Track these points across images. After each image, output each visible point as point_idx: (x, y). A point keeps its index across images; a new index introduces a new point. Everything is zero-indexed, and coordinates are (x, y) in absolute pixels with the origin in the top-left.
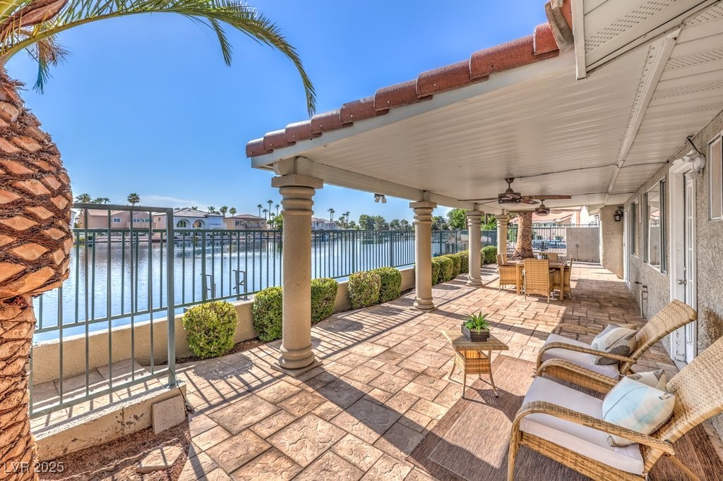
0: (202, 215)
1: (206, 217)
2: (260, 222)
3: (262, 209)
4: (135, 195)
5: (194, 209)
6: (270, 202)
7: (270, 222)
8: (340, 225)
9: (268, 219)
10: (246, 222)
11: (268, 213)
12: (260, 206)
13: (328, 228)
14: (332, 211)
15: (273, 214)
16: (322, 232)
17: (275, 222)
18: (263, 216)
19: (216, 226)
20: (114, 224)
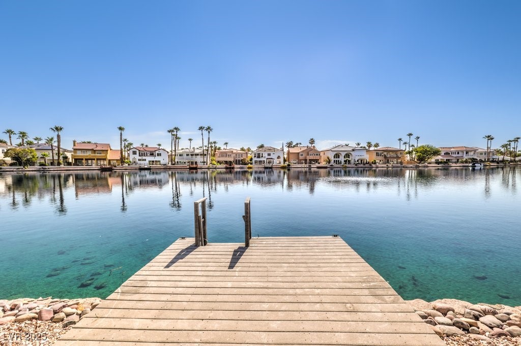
0: (351, 149)
1: (353, 150)
2: (399, 153)
3: (402, 142)
4: (312, 139)
5: (347, 145)
6: (410, 135)
7: (410, 153)
8: (502, 153)
9: (407, 150)
10: (385, 153)
11: (407, 145)
12: (400, 140)
13: (483, 158)
14: (490, 138)
15: (413, 146)
16: (474, 161)
17: (414, 153)
18: (403, 148)
19: (361, 157)
20: (301, 157)
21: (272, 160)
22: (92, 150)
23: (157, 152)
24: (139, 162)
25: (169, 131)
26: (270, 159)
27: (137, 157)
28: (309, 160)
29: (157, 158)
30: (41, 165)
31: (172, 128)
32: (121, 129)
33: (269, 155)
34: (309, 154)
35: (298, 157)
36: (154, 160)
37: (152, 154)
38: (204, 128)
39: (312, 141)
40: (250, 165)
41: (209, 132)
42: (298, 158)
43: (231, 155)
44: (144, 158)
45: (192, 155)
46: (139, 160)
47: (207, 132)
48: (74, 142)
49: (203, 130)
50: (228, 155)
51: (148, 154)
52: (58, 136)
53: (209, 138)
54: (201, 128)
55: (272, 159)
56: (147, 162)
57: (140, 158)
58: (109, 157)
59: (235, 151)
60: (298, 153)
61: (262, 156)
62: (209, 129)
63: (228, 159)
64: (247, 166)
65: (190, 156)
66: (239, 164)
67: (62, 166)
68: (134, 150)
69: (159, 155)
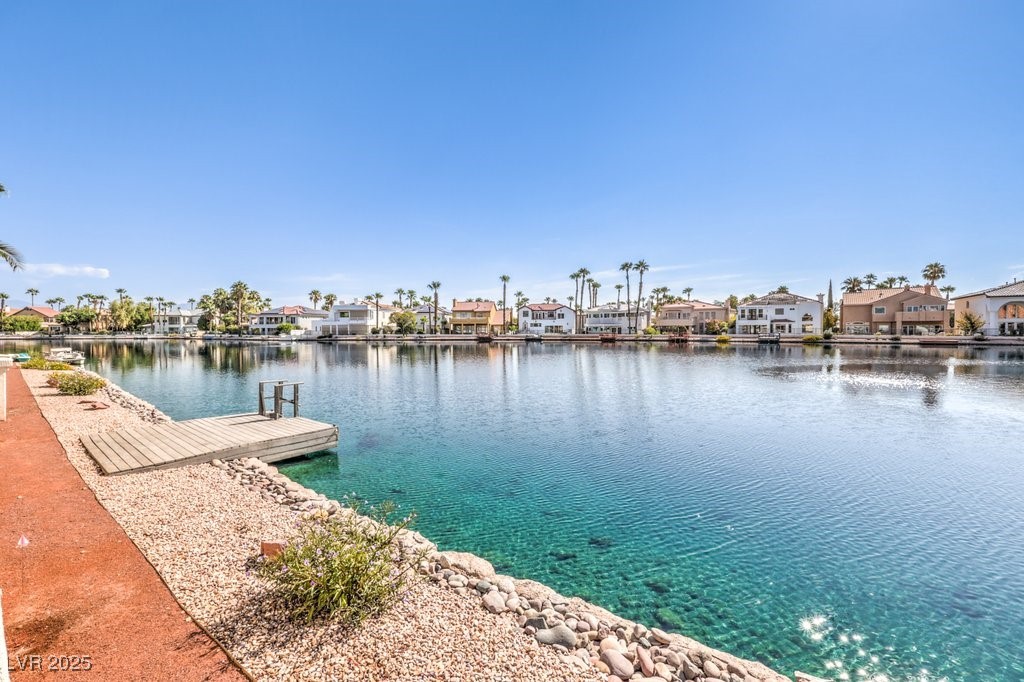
4: (939, 265)
20: (876, 316)
21: (787, 325)
22: (472, 311)
23: (558, 312)
24: (532, 328)
25: (572, 277)
26: (779, 321)
27: (529, 320)
28: (903, 323)
29: (558, 322)
30: (420, 333)
31: (576, 271)
32: (505, 279)
33: (780, 311)
34: (906, 307)
35: (871, 315)
36: (554, 324)
37: (551, 316)
38: (631, 264)
39: (935, 272)
40: (724, 336)
41: (641, 272)
42: (870, 318)
43: (689, 314)
44: (538, 321)
45: (614, 316)
46: (532, 325)
47: (639, 271)
48: (454, 300)
49: (630, 270)
50: (684, 315)
51: (546, 316)
52: (436, 295)
53: (641, 283)
54: (626, 267)
55: (786, 320)
56: (543, 328)
57: (533, 322)
58: (491, 321)
59: (698, 306)
60: (871, 306)
61: (761, 316)
62: (642, 266)
63: (682, 323)
64: (718, 337)
65: (611, 317)
66: (702, 333)
67: (439, 334)
68: (526, 309)
69: (562, 316)
